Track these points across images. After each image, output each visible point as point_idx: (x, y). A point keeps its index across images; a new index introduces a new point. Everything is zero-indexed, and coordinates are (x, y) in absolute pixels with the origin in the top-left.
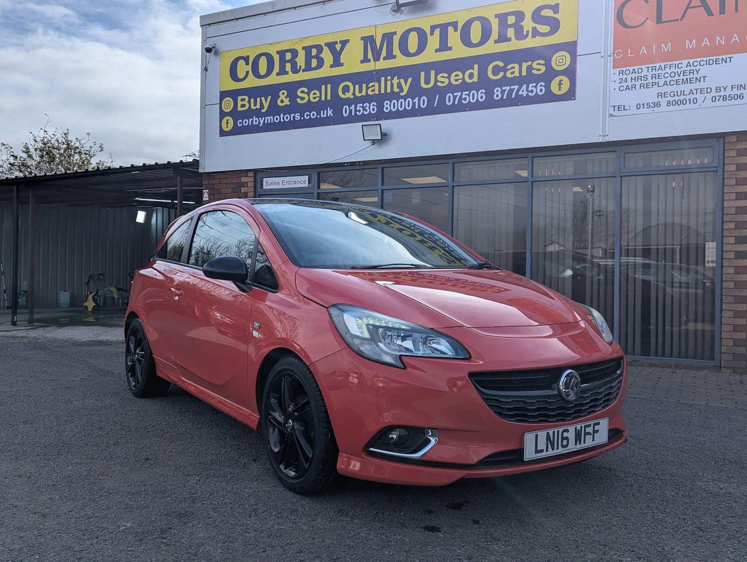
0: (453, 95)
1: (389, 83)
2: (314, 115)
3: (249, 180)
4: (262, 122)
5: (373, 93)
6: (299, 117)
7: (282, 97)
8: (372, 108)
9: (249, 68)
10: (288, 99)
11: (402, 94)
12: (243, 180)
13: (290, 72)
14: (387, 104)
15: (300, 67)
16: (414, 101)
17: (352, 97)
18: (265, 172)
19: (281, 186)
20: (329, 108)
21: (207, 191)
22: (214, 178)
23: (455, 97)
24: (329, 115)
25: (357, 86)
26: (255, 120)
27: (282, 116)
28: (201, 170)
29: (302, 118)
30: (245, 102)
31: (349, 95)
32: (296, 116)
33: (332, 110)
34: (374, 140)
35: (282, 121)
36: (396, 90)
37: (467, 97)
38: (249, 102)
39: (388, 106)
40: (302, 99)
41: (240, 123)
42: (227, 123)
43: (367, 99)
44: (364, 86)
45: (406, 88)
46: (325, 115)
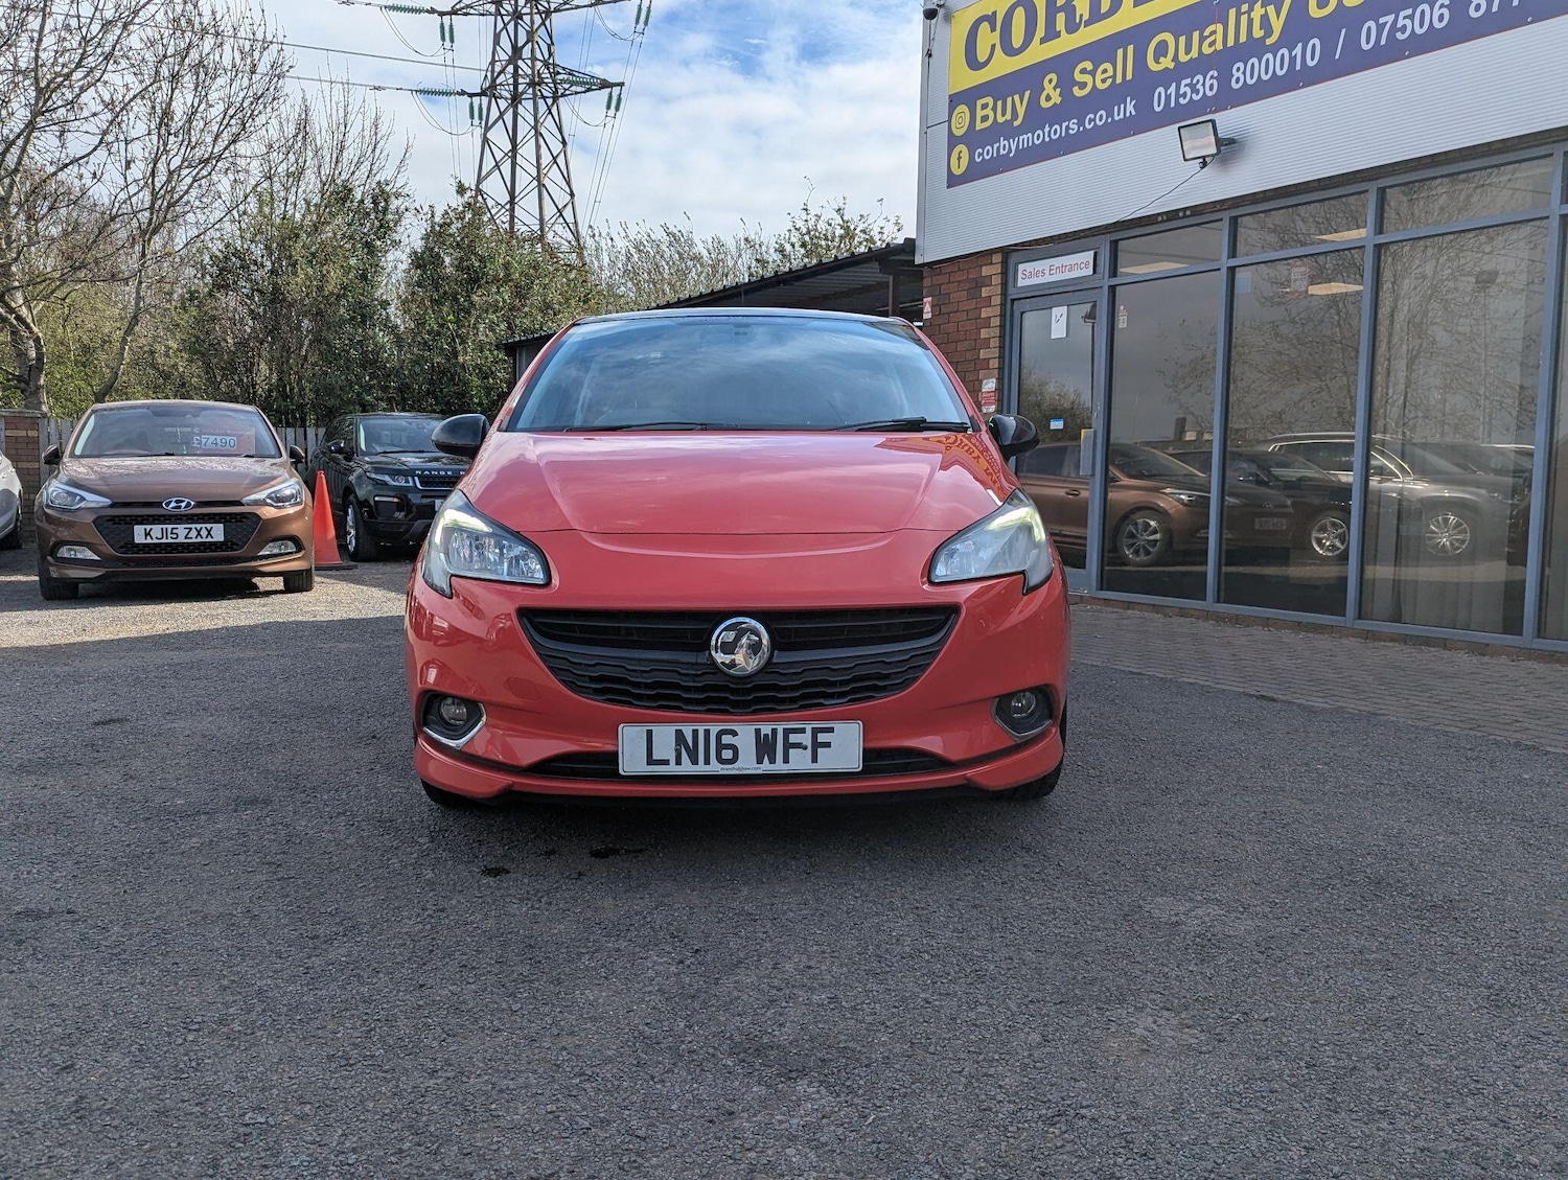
0: (1377, 22)
1: (1244, 19)
2: (1100, 118)
3: (992, 270)
4: (1013, 148)
5: (1213, 49)
6: (1076, 127)
7: (1049, 88)
8: (1208, 85)
9: (996, 37)
10: (1058, 90)
11: (1269, 42)
12: (986, 271)
13: (1063, 32)
14: (1238, 69)
15: (1081, 16)
16: (1293, 54)
17: (1171, 65)
18: (1021, 252)
19: (1048, 279)
20: (1129, 99)
21: (930, 299)
22: (940, 274)
23: (1380, 28)
24: (1128, 115)
25: (1182, 39)
26: (1005, 146)
27: (1047, 129)
28: (918, 260)
29: (1081, 129)
30: (989, 111)
31: (1167, 63)
32: (1071, 126)
33: (1134, 102)
34: (1204, 157)
35: (1047, 139)
36: (1258, 33)
37: (1408, 22)
38: (994, 109)
39: (1241, 75)
40: (1083, 85)
41: (979, 155)
42: (959, 158)
43: (1200, 65)
44: (1196, 35)
45: (1277, 25)
46: (1122, 116)
